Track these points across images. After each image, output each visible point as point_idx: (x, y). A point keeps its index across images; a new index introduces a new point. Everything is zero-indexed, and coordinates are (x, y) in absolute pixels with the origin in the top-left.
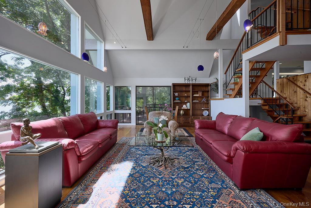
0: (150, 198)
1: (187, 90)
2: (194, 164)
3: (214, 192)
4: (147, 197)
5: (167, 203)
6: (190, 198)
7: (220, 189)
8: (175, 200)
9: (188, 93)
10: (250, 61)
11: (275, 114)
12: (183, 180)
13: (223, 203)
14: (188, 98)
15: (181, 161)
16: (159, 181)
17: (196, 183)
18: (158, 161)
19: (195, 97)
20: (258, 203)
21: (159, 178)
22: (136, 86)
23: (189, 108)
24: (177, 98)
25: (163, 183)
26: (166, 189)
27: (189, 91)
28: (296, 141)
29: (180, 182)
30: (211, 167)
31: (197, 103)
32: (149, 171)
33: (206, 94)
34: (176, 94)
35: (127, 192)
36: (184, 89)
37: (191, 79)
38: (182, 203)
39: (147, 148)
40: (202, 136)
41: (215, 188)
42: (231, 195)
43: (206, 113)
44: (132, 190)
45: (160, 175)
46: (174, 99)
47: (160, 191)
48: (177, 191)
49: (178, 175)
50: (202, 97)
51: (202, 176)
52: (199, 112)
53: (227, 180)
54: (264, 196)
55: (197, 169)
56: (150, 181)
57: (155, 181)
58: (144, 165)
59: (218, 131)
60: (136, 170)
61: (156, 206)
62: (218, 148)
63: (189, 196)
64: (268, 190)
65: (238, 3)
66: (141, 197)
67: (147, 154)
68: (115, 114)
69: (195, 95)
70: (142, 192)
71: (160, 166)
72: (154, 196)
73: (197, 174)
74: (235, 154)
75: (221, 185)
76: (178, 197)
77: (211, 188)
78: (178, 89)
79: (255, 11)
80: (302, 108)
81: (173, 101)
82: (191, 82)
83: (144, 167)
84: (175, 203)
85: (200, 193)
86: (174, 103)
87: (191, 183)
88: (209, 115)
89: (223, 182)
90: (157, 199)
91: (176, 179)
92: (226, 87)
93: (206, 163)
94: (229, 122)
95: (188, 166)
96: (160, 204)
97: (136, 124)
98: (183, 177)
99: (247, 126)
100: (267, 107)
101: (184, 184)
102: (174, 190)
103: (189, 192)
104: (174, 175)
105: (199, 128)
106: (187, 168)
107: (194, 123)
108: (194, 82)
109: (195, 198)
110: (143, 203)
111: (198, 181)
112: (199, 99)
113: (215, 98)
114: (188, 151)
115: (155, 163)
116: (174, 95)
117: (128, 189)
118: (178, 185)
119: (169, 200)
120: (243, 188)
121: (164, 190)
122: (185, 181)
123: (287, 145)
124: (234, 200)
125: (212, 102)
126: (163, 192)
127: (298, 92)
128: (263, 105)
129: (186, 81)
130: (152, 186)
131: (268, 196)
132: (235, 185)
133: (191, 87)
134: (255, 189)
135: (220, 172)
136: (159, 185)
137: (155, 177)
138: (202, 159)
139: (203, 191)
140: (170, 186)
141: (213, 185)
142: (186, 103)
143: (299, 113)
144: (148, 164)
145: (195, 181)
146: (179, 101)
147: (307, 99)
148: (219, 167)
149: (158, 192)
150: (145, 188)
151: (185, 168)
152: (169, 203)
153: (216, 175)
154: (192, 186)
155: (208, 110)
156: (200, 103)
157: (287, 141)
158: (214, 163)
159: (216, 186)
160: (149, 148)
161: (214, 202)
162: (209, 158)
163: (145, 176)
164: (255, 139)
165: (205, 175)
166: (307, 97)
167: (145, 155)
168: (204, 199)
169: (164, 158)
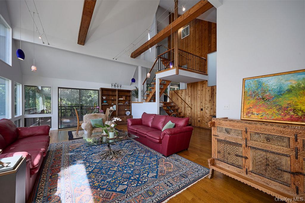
0: (119, 180)
1: (113, 94)
2: (135, 150)
3: (155, 162)
4: (117, 180)
5: (132, 178)
6: (144, 170)
7: (157, 160)
8: (136, 174)
9: (115, 97)
10: (160, 79)
11: (170, 112)
12: (134, 162)
13: (162, 166)
14: (115, 101)
15: (125, 151)
16: (117, 168)
17: (143, 161)
18: (107, 156)
19: (120, 100)
20: (176, 160)
21: (117, 166)
22: (59, 88)
23: (115, 110)
24: (105, 101)
25: (122, 169)
26: (126, 171)
27: (116, 95)
28: (187, 126)
29: (133, 164)
30: (146, 150)
31: (122, 105)
32: (105, 164)
33: (128, 98)
34: (104, 98)
35: (98, 184)
36: (111, 93)
37: (116, 85)
38: (141, 174)
39: (89, 148)
40: (136, 131)
41: (154, 160)
42: (163, 161)
43: (128, 113)
44: (101, 181)
45: (117, 164)
46: (102, 102)
47: (123, 174)
48: (134, 170)
49: (129, 160)
50: (125, 101)
51: (144, 156)
52: (123, 113)
53: (158, 154)
54: (176, 156)
55: (139, 153)
56: (111, 170)
57: (115, 169)
58: (98, 162)
59: (144, 125)
60: (93, 167)
61: (127, 182)
62: (151, 136)
63: (143, 170)
64: (177, 153)
65: (155, 42)
66: (112, 182)
67: (93, 153)
68: (25, 119)
69: (120, 99)
70: (110, 179)
71: (112, 158)
72: (121, 178)
73: (140, 156)
74: (163, 138)
75: (157, 158)
76: (137, 172)
77: (152, 161)
78: (106, 93)
79: (160, 46)
80: (180, 108)
81: (102, 104)
82: (117, 88)
83: (98, 163)
84: (138, 176)
85: (148, 166)
86: (102, 105)
87: (140, 162)
88: (131, 114)
89: (157, 156)
90: (124, 178)
91: (129, 163)
92: (144, 94)
93: (142, 148)
94: (152, 119)
95: (132, 153)
96: (129, 181)
97: (59, 129)
98: (133, 161)
99: (164, 121)
100: (165, 108)
101: (136, 164)
102: (132, 169)
103: (142, 167)
104: (126, 161)
105: (132, 125)
106: (132, 154)
107: (127, 121)
108: (119, 88)
109: (147, 169)
110: (117, 184)
111: (143, 160)
112: (123, 102)
113: (135, 101)
114: (126, 143)
115: (106, 158)
116: (102, 98)
117: (97, 182)
118: (132, 166)
119: (133, 176)
120: (168, 156)
121: (125, 172)
122: (136, 162)
123: (185, 128)
124: (166, 163)
125: (133, 105)
126: (126, 173)
127: (179, 99)
128: (164, 107)
129: (113, 86)
130: (115, 172)
131: (178, 156)
132: (163, 155)
133: (117, 92)
134: (172, 155)
135: (152, 151)
136: (119, 171)
137: (113, 167)
138: (138, 146)
139: (149, 164)
140: (128, 168)
141: (153, 159)
142: (113, 105)
143: (179, 111)
144: (101, 160)
145: (141, 160)
146: (107, 104)
147: (182, 103)
148: (152, 148)
149: (123, 175)
150: (110, 176)
151: (131, 155)
152: (134, 178)
153: (151, 153)
154: (142, 163)
155: (130, 111)
156: (123, 105)
157: (184, 126)
158: (147, 147)
159: (154, 159)
160: (92, 148)
161: (158, 167)
162: (142, 145)
163: (104, 169)
164: (172, 127)
165: (145, 155)
166: (182, 102)
167: (92, 154)
168: (152, 168)
169: (112, 152)
